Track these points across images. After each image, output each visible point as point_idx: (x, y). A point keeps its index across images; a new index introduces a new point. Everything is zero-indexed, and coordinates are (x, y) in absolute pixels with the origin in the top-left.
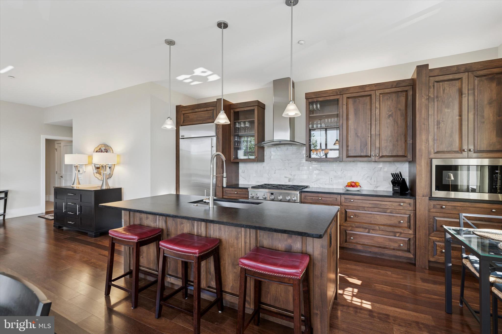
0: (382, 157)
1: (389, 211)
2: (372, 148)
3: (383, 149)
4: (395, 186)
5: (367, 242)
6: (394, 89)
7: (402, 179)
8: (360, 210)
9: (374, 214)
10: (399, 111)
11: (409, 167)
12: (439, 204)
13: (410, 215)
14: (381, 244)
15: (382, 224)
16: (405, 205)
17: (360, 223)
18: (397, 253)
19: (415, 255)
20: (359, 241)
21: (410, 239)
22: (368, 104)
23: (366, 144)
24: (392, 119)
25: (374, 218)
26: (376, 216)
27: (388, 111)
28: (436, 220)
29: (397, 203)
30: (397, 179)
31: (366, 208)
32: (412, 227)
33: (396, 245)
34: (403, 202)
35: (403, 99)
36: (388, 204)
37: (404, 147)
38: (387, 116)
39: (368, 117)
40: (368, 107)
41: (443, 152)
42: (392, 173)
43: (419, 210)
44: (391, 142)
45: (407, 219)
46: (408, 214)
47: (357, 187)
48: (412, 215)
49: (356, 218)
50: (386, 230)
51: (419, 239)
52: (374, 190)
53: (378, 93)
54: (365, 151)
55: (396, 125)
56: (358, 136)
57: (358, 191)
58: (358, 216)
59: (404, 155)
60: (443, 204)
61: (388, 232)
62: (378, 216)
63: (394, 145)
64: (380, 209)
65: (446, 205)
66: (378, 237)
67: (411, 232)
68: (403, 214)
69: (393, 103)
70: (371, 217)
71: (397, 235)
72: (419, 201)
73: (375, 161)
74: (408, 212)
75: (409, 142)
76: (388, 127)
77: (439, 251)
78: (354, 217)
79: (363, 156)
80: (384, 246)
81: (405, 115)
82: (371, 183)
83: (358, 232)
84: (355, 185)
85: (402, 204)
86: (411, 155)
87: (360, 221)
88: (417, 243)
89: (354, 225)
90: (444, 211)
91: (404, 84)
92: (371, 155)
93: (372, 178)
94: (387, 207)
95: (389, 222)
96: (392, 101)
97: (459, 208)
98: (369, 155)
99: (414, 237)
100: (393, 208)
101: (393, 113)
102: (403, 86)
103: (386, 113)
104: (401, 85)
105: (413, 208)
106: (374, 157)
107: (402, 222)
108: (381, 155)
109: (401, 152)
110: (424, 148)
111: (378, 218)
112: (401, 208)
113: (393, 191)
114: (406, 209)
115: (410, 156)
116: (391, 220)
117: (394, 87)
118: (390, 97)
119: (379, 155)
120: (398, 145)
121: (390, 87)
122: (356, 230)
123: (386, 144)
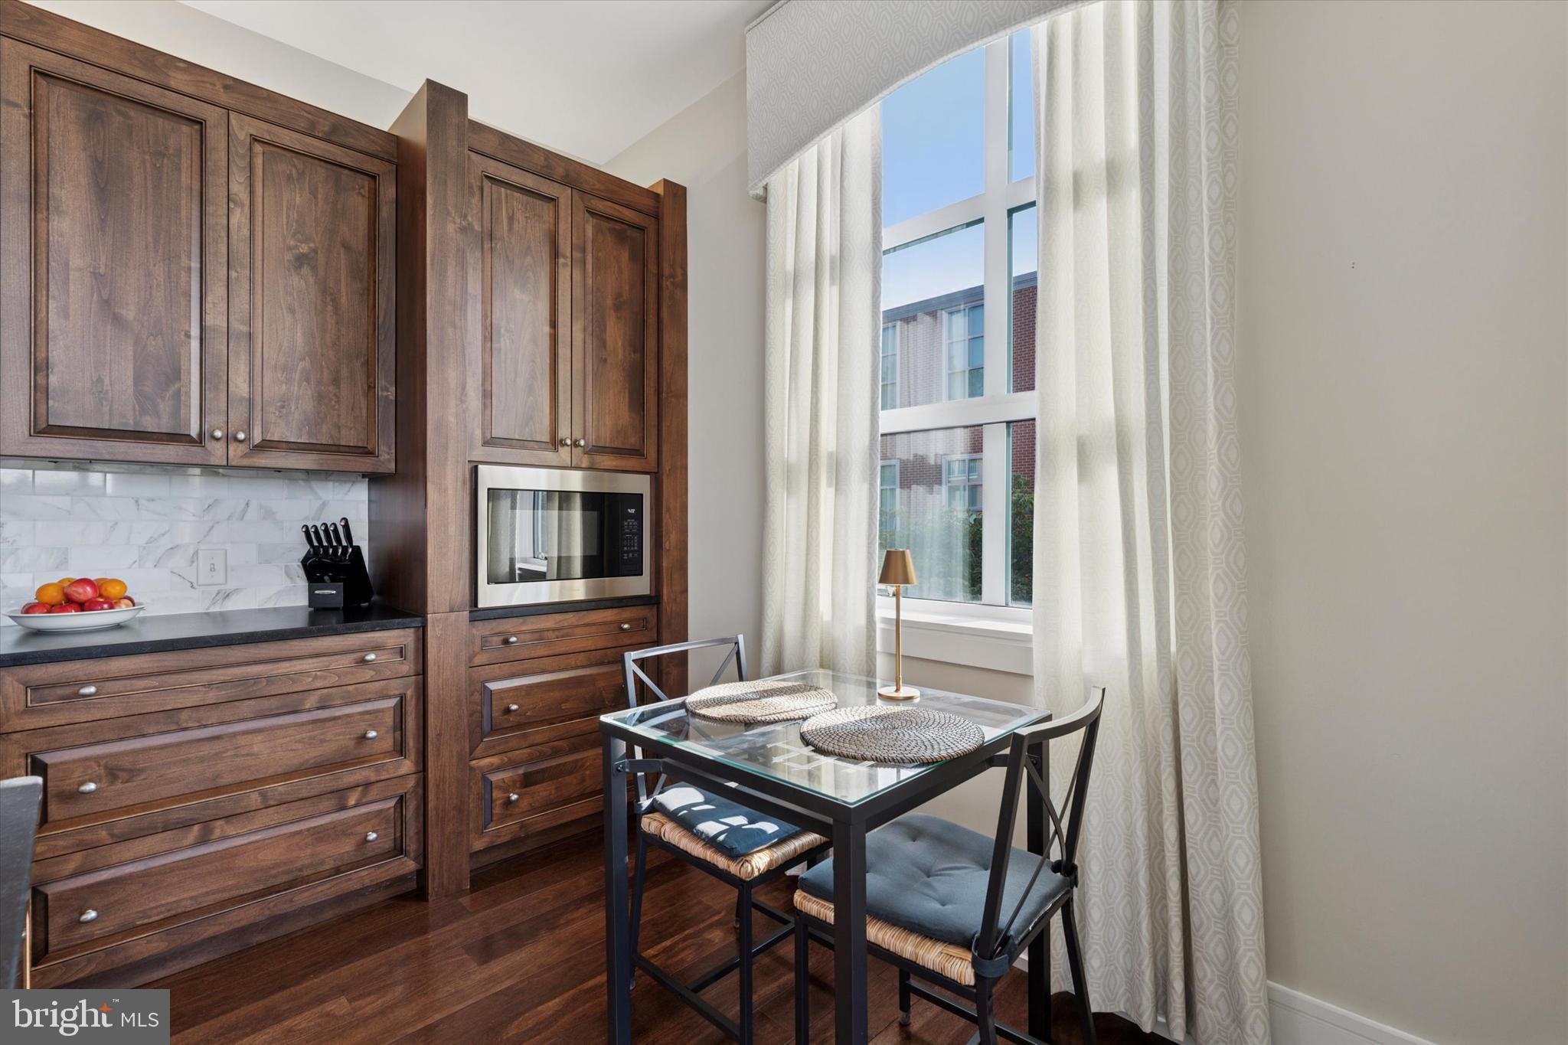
0: (266, 446)
1: (312, 700)
2: (209, 395)
3: (272, 409)
4: (321, 580)
5: (191, 898)
6: (323, 146)
7: (350, 550)
8: (143, 736)
9: (234, 735)
10: (342, 251)
11: (370, 501)
12: (497, 631)
13: (402, 699)
14: (273, 872)
15: (280, 771)
16: (384, 657)
17: (146, 805)
18: (350, 879)
19: (423, 856)
20: (143, 912)
21: (401, 800)
22: (188, 161)
23: (175, 374)
24: (311, 280)
25: (236, 756)
26: (242, 741)
27: (294, 235)
28: (491, 691)
29: (348, 656)
30: (331, 551)
31: (184, 715)
32: (411, 743)
33: (345, 847)
34: (376, 648)
35: (359, 206)
36: (308, 666)
37: (364, 412)
38: (288, 256)
39: (185, 232)
40: (187, 178)
41: (509, 442)
42: (307, 527)
43: (439, 666)
44: (307, 380)
45: (392, 716)
46: (395, 696)
47: (111, 607)
48: (409, 693)
49: (119, 786)
50: (300, 796)
51: (438, 786)
52: (211, 610)
53: (241, 128)
54: (165, 407)
55: (330, 308)
56: (117, 320)
57: (118, 627)
58: (133, 773)
59: (365, 446)
60: (512, 630)
61: (307, 803)
62: (260, 737)
63: (320, 398)
64: (266, 704)
65: (520, 632)
66: (259, 846)
67: (407, 766)
68: (376, 699)
69: (316, 205)
70: (216, 754)
71: (352, 802)
72: (438, 632)
73: (225, 463)
74: (396, 687)
75: (385, 394)
76: (292, 311)
77: (501, 801)
78: (104, 785)
79: (155, 437)
80: (290, 877)
81: (369, 278)
82: (194, 581)
83: (134, 860)
84: (101, 596)
85: (371, 657)
86: (390, 449)
87: (146, 796)
88: (431, 805)
89: (103, 834)
90: (510, 653)
91: (362, 143)
92: (201, 434)
93: (200, 552)
94: (307, 683)
95: (313, 754)
96: (314, 193)
97: (550, 634)
98: (194, 432)
99: (416, 786)
100: (333, 680)
101: (315, 251)
102: (360, 148)
103: (284, 240)
104: (350, 141)
105: (412, 666)
106: (223, 444)
107: (372, 734)
108: (257, 438)
109: (352, 432)
110: (452, 419)
111: (255, 749)
112: (369, 674)
113: (310, 606)
114: (388, 673)
115: (388, 453)
116: (323, 741)
117: (320, 135)
118: (301, 174)
119: (248, 439)
120: (338, 402)
121: (302, 124)
122: (115, 859)
123: (284, 386)
